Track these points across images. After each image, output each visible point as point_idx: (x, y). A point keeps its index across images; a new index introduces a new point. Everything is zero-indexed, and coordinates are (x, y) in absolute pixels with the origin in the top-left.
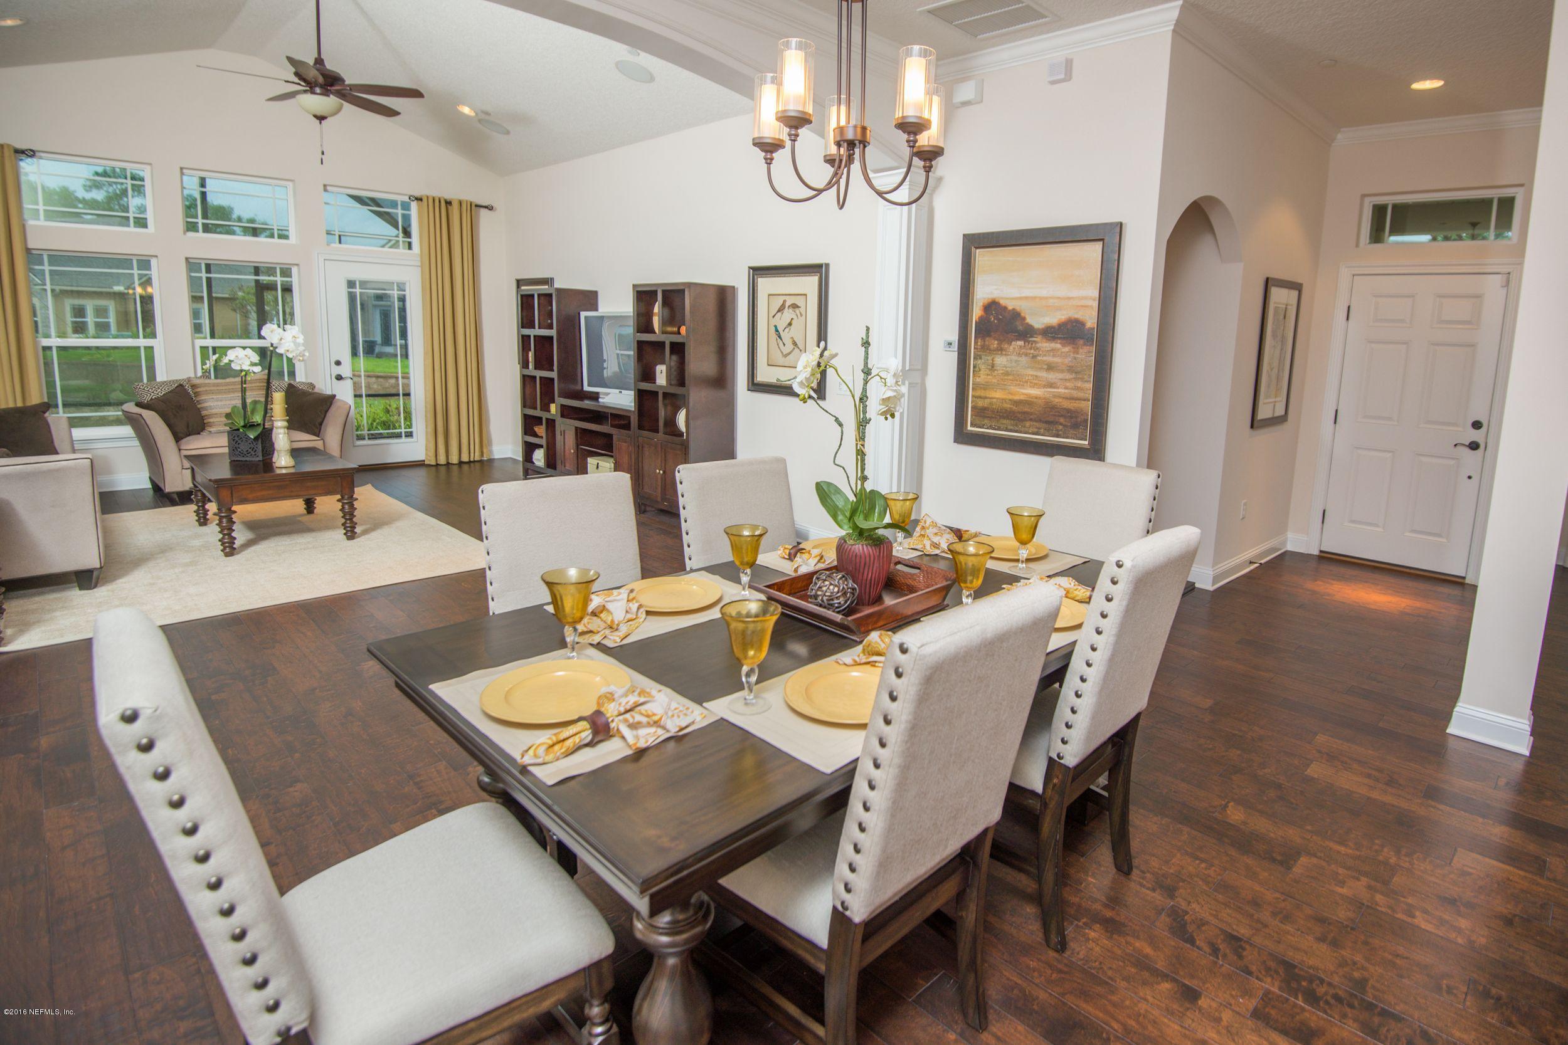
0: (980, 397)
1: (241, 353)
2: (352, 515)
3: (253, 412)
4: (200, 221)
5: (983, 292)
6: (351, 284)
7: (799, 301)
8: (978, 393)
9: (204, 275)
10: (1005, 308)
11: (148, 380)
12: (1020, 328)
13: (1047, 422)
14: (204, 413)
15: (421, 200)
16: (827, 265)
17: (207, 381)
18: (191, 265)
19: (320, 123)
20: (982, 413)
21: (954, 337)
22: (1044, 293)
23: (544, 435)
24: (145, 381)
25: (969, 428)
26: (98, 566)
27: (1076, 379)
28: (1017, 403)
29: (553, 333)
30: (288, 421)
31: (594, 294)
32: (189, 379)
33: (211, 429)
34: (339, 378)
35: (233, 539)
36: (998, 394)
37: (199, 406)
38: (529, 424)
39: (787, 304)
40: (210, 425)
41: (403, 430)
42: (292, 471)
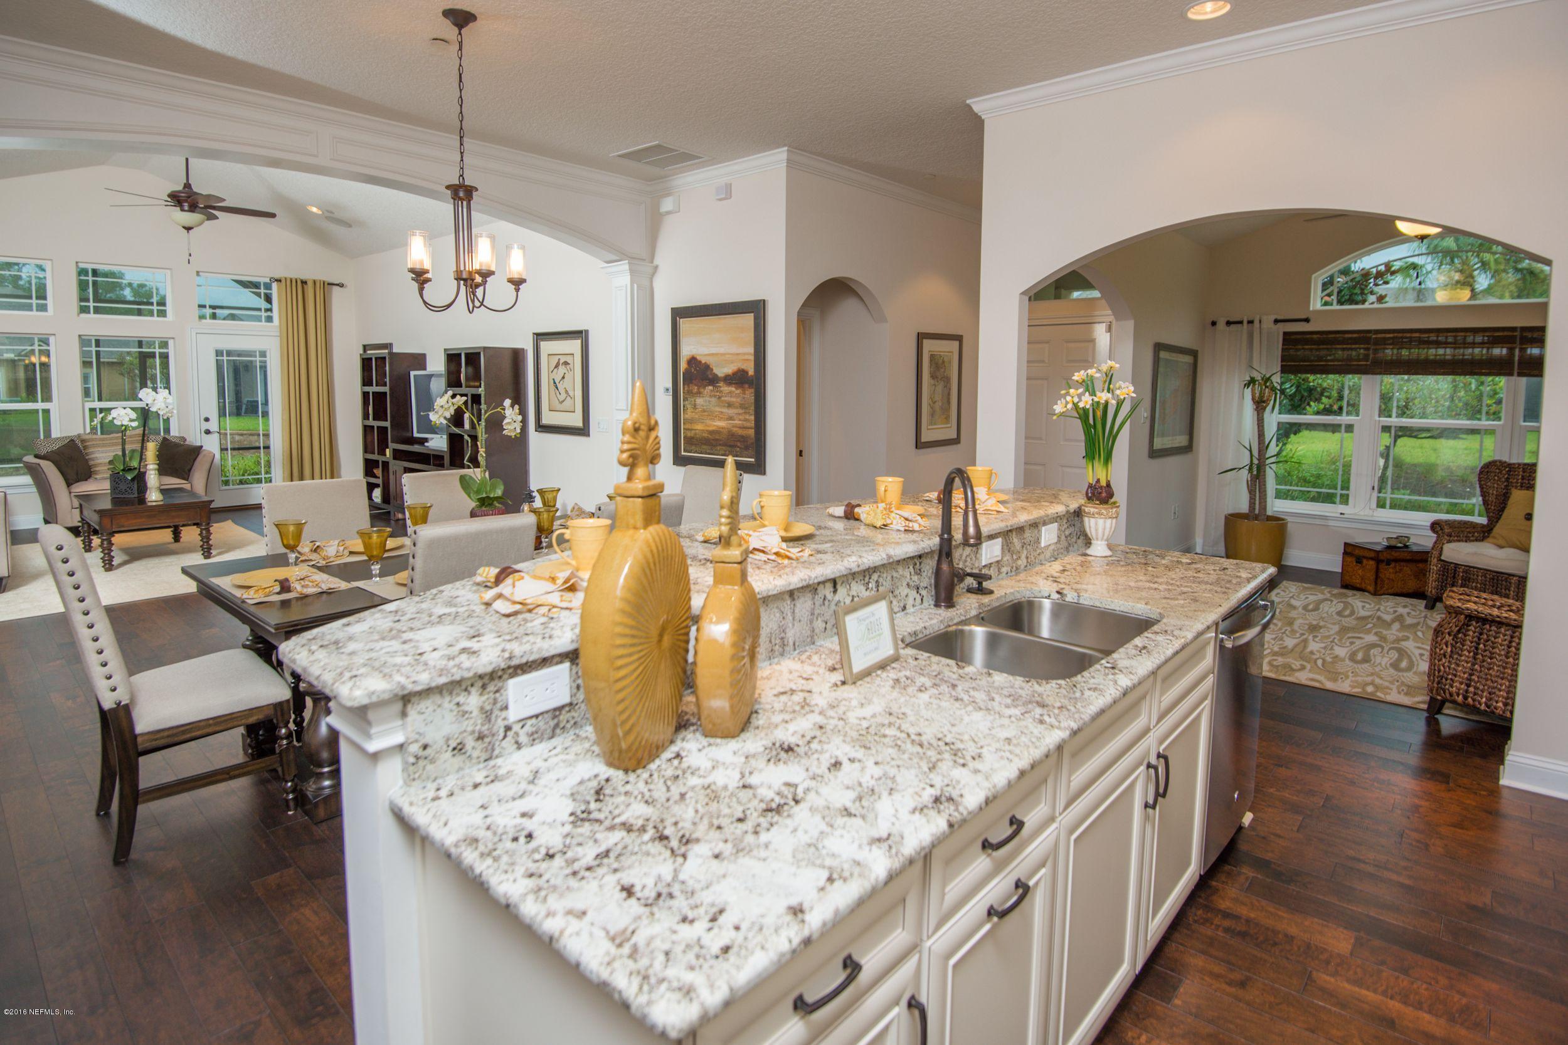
0: (688, 429)
1: (122, 412)
2: (209, 539)
3: (131, 459)
4: (91, 304)
5: (688, 350)
6: (219, 353)
7: (569, 359)
8: (687, 427)
9: (94, 349)
10: (700, 362)
11: (45, 437)
12: (710, 376)
13: (731, 446)
14: (91, 463)
15: (280, 281)
16: (587, 332)
17: (94, 436)
18: (84, 341)
19: (188, 232)
20: (690, 441)
21: (670, 385)
22: (722, 351)
23: (380, 475)
24: (42, 437)
25: (683, 453)
26: (7, 576)
27: (745, 413)
28: (711, 432)
29: (386, 389)
30: (158, 465)
31: (423, 356)
32: (79, 436)
33: (97, 477)
34: (208, 432)
35: (111, 558)
36: (699, 427)
37: (87, 458)
38: (370, 467)
39: (561, 362)
40: (96, 473)
41: (263, 476)
42: (161, 503)
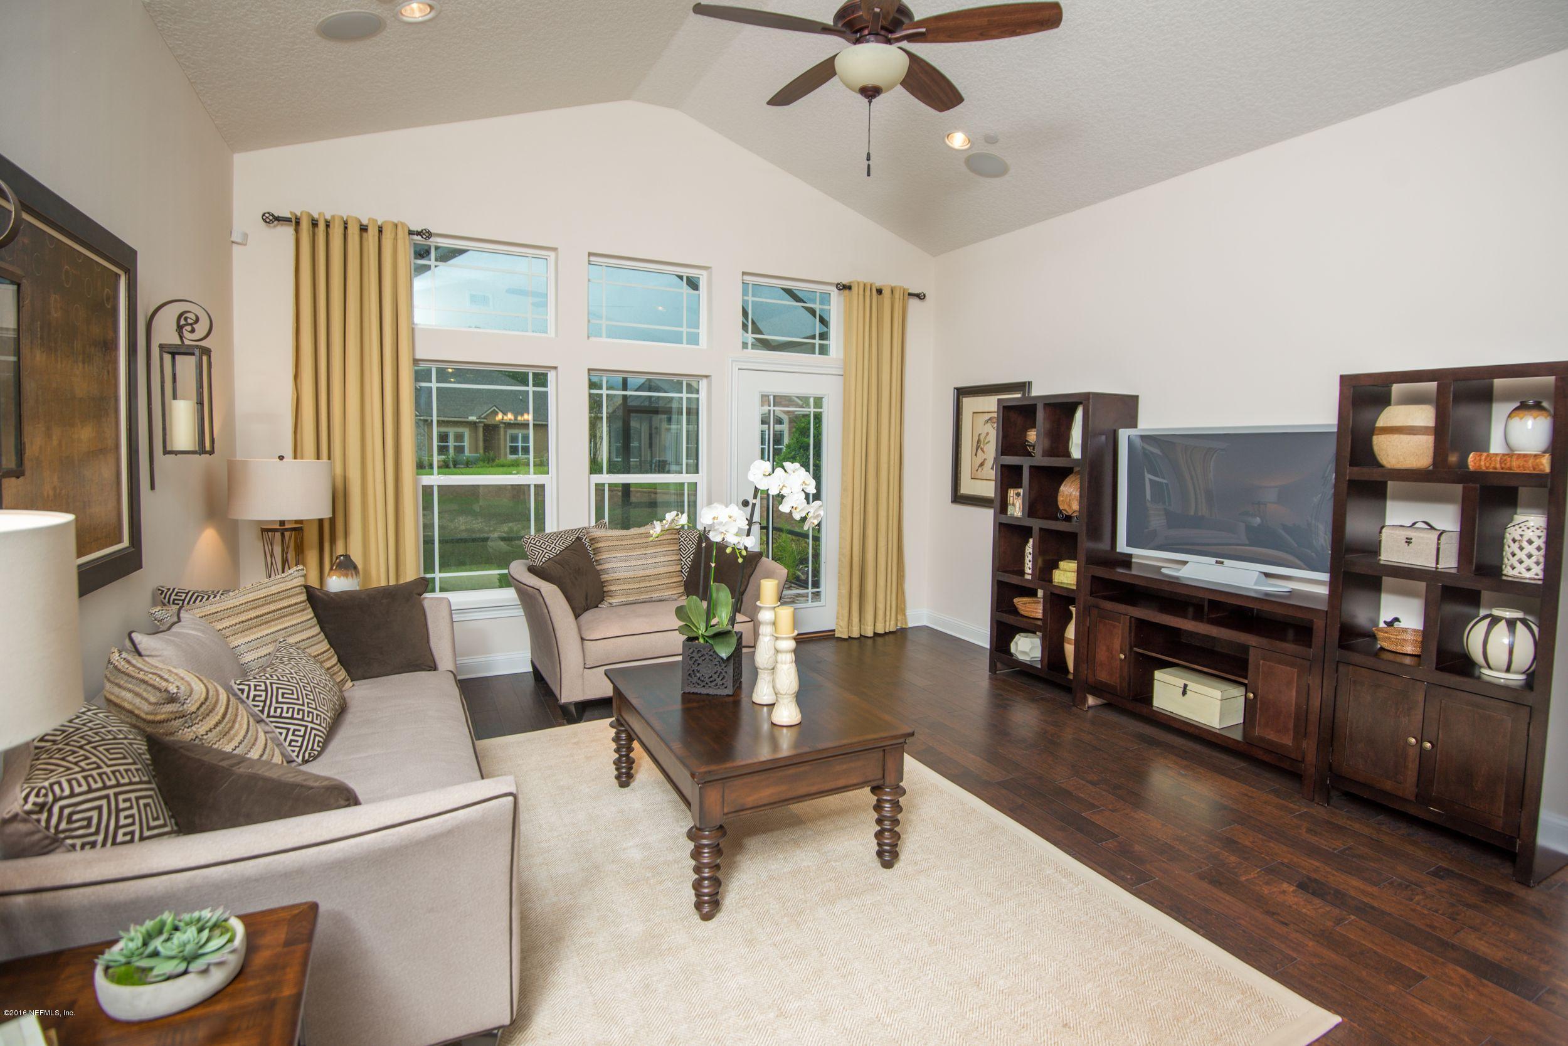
4: (604, 322)
6: (766, 400)
9: (604, 392)
11: (538, 532)
14: (605, 577)
15: (849, 288)
17: (603, 533)
18: (593, 379)
19: (870, 102)
24: (535, 533)
26: (507, 1022)
32: (582, 531)
33: (613, 601)
37: (598, 568)
41: (810, 591)
